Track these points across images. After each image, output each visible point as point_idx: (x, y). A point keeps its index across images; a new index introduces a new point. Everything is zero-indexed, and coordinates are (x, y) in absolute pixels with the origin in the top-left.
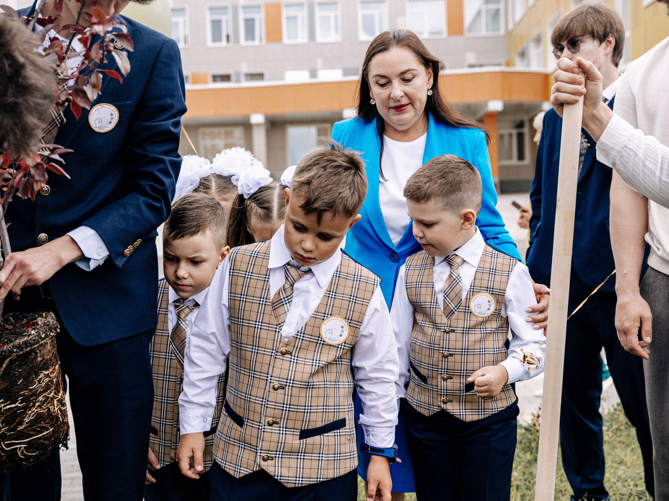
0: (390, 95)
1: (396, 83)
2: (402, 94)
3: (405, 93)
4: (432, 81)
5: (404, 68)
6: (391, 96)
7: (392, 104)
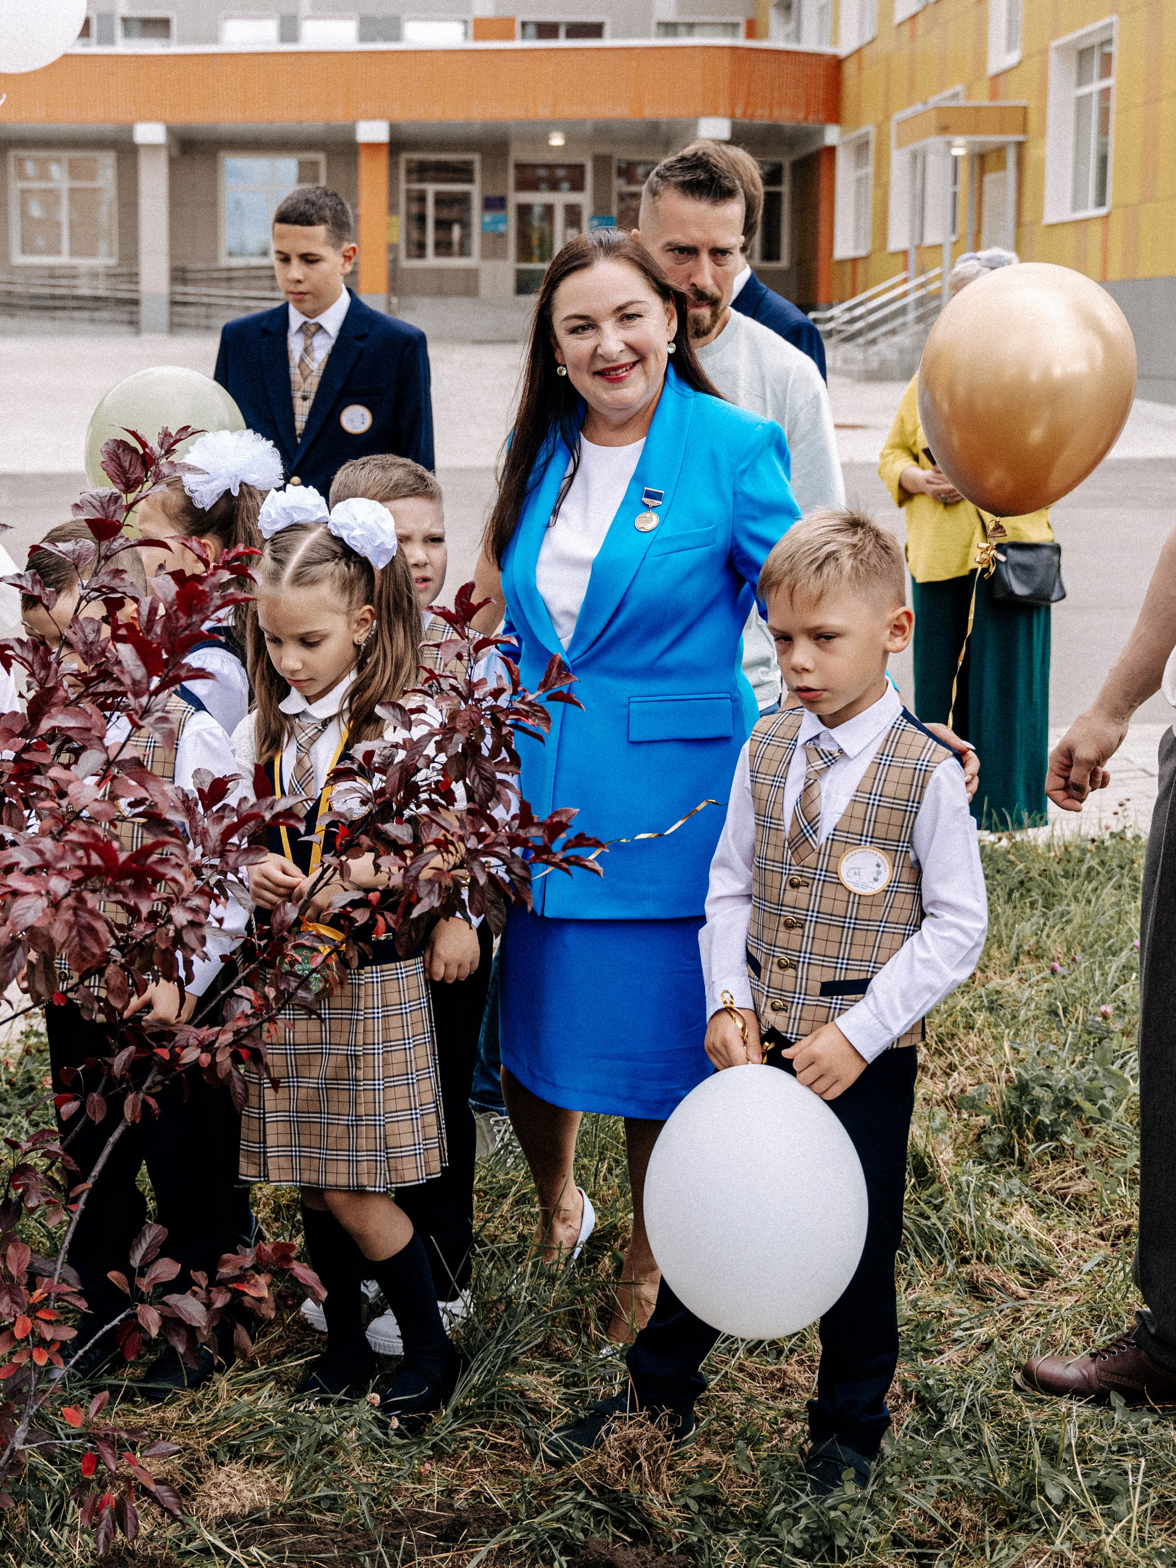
0: (596, 349)
1: (609, 326)
2: (622, 347)
3: (626, 344)
4: (674, 325)
5: (621, 300)
6: (599, 351)
7: (600, 365)
